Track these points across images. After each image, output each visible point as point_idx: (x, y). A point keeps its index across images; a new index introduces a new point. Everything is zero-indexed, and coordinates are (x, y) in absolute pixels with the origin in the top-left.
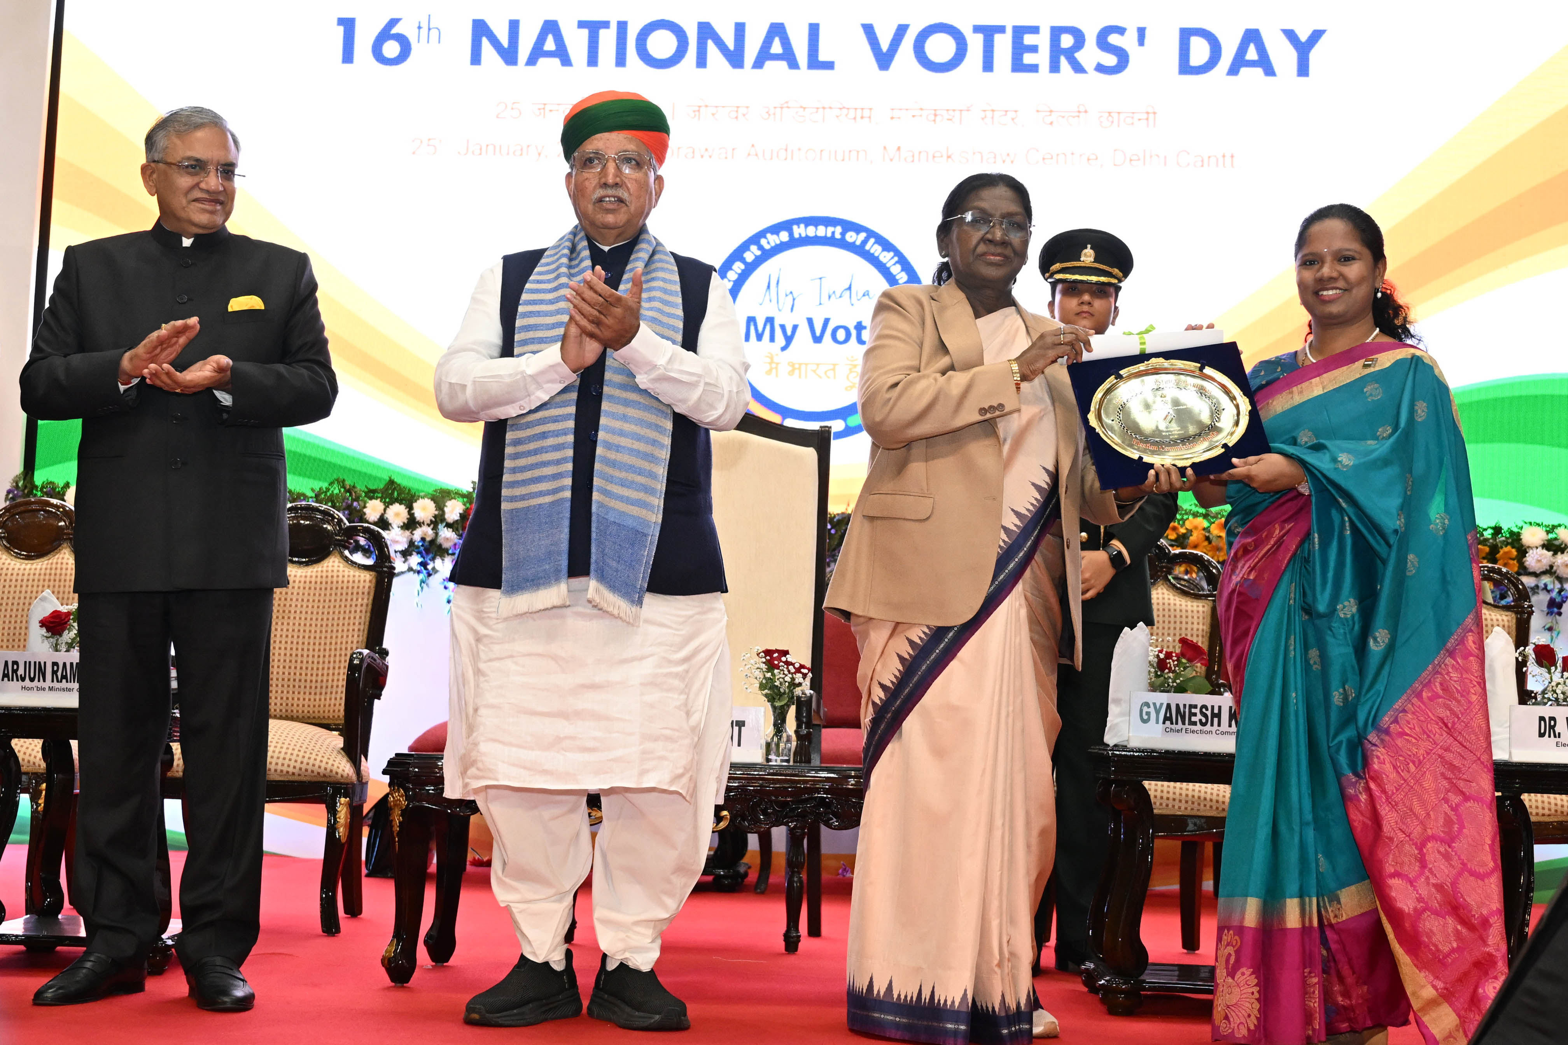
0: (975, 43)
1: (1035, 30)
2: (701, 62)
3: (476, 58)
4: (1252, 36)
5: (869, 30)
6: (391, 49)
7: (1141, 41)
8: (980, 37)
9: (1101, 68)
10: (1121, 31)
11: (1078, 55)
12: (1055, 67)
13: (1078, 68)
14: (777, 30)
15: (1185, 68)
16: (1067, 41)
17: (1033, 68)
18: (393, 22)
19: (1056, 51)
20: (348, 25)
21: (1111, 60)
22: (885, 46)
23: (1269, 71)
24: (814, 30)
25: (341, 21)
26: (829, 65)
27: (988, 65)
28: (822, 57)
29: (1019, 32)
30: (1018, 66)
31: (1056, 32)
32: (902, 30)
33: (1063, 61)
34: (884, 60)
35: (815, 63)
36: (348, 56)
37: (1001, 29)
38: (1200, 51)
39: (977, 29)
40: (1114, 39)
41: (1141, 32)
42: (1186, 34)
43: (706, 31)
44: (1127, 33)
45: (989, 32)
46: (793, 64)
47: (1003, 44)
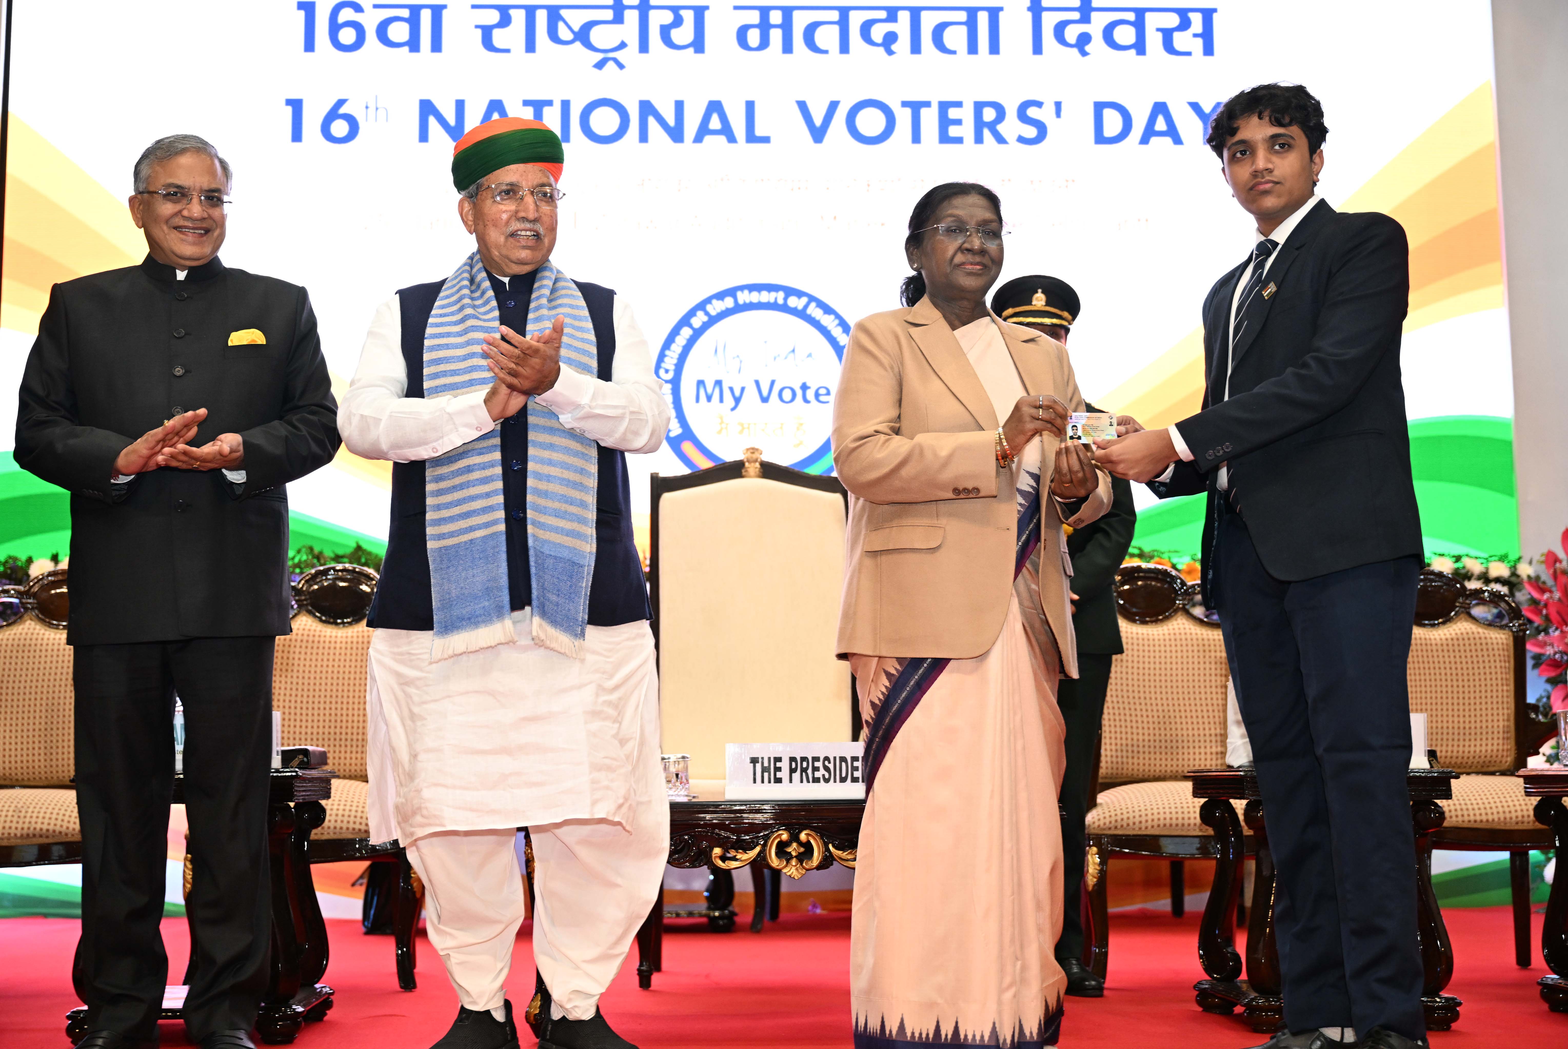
0: (903, 117)
1: (959, 104)
2: (644, 137)
3: (424, 137)
4: (1160, 108)
5: (802, 106)
6: (340, 128)
7: (1058, 114)
8: (908, 111)
9: (1021, 140)
10: (1039, 104)
11: (1000, 128)
12: (979, 139)
13: (1000, 139)
14: (715, 107)
15: (1100, 139)
16: (989, 115)
17: (959, 140)
18: (341, 103)
19: (979, 125)
20: (296, 105)
21: (1031, 132)
22: (818, 121)
23: (1178, 141)
24: (750, 106)
25: (289, 102)
26: (766, 140)
27: (916, 138)
28: (759, 132)
29: (944, 107)
30: (945, 138)
31: (979, 107)
32: (833, 106)
33: (986, 133)
34: (818, 134)
35: (751, 137)
36: (297, 136)
37: (927, 104)
38: (1112, 123)
39: (905, 104)
40: (1032, 112)
41: (1058, 105)
42: (1099, 107)
43: (647, 109)
44: (1044, 106)
45: (916, 107)
46: (732, 139)
47: (930, 118)
